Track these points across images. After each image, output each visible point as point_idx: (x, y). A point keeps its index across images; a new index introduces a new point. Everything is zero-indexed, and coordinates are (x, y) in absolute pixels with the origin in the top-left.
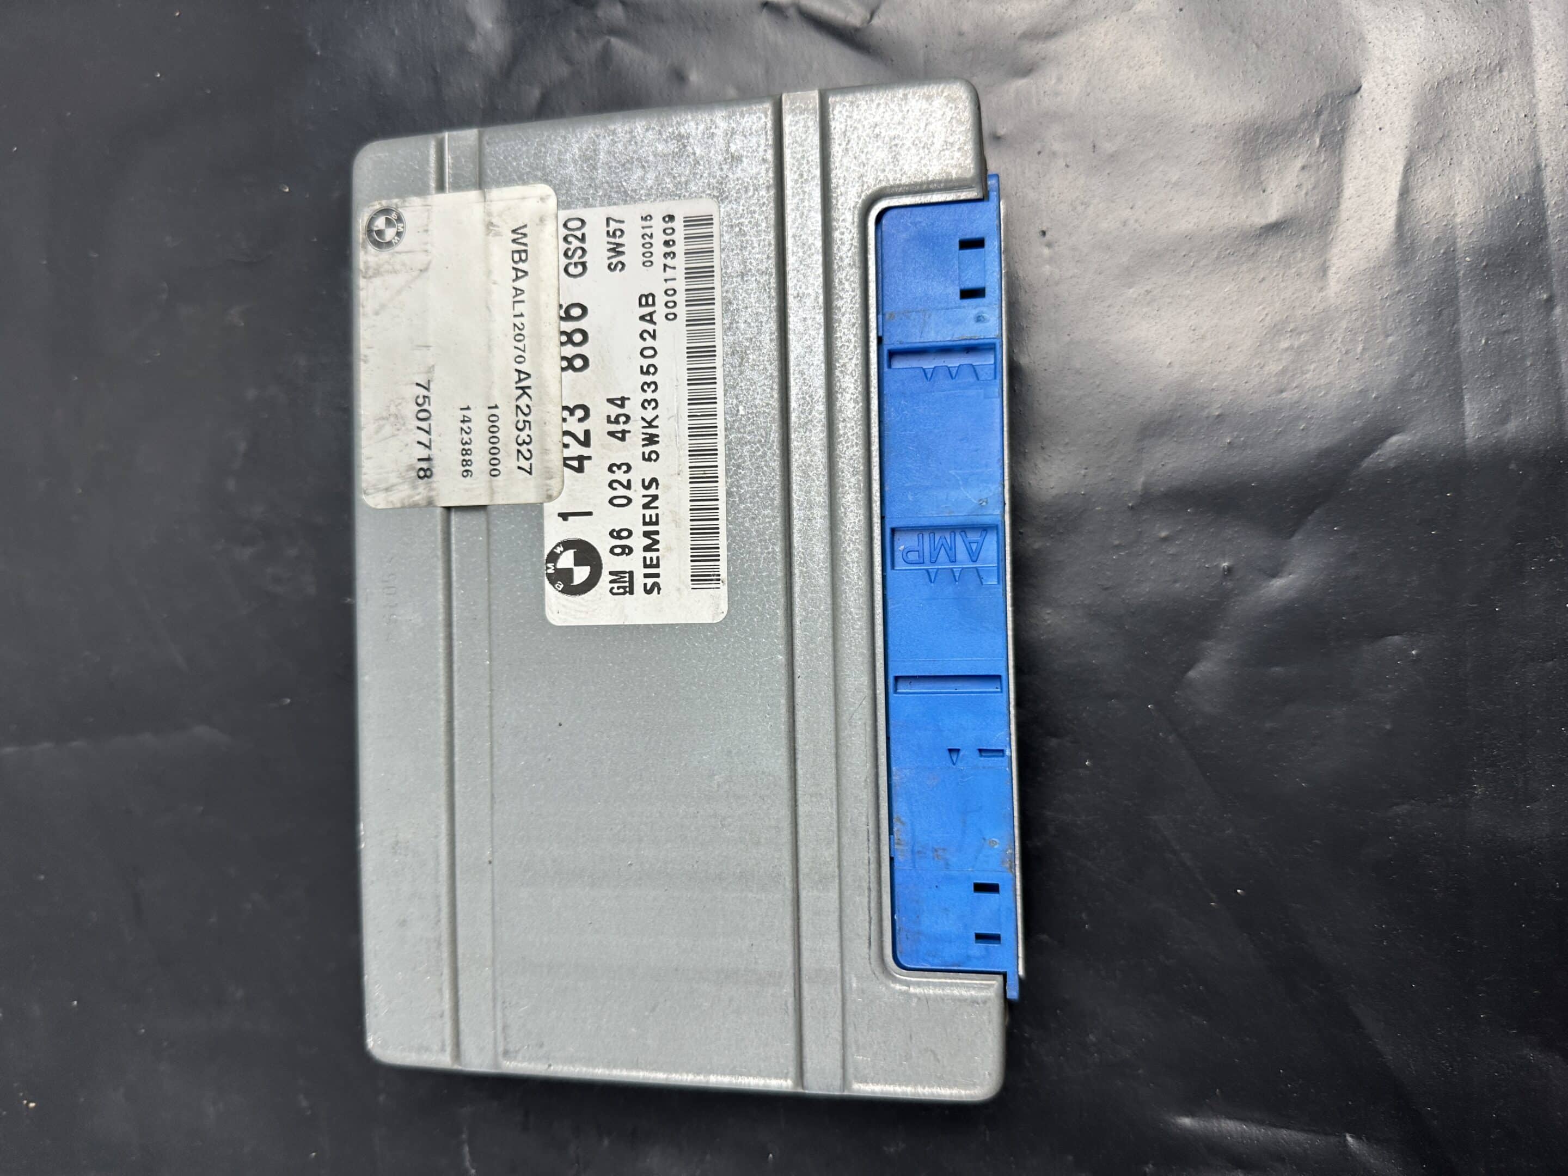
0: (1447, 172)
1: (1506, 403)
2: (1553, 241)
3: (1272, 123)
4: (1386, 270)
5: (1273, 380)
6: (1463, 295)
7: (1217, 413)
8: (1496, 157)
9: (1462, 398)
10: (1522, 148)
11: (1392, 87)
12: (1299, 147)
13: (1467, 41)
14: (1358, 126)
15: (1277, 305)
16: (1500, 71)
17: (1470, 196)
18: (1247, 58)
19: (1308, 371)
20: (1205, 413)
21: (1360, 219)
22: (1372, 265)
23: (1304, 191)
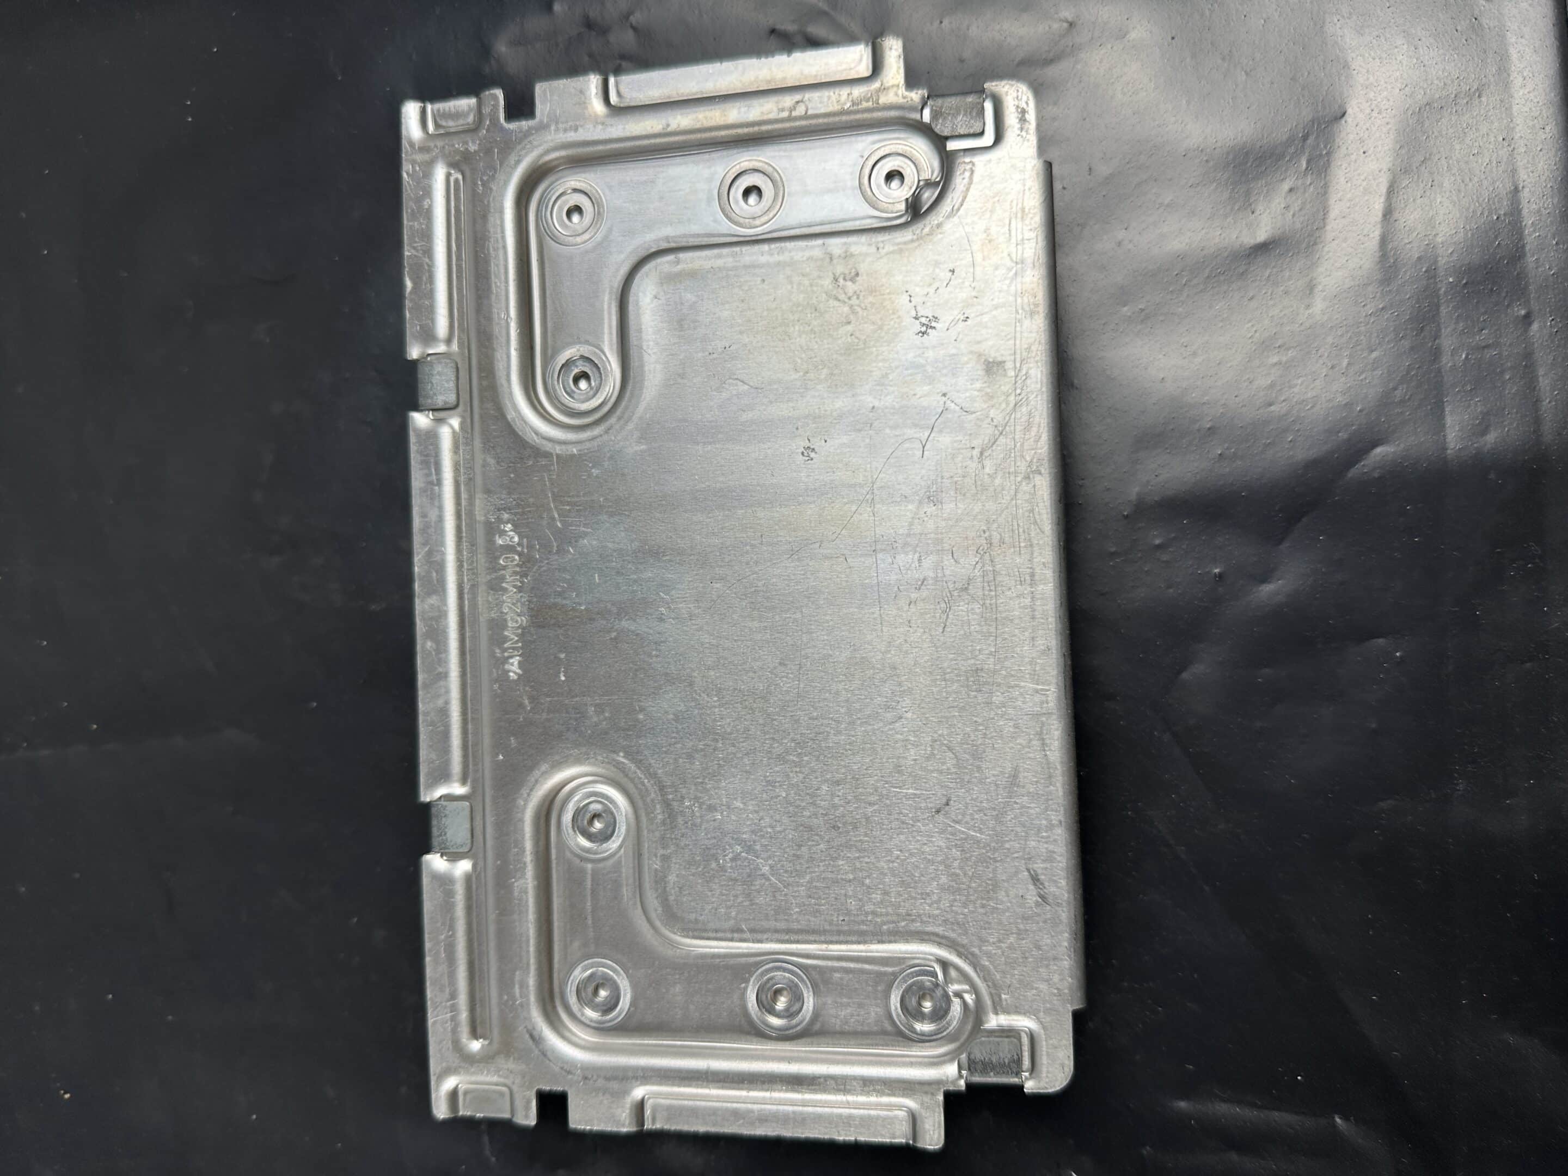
0: (1428, 193)
1: (1486, 415)
2: (1530, 260)
3: (1261, 147)
4: (1370, 289)
5: (1262, 394)
6: (1444, 311)
7: (1208, 426)
8: (1476, 179)
9: (1443, 411)
10: (1500, 169)
11: (1376, 111)
12: (1286, 170)
13: (1447, 68)
14: (1343, 150)
15: (1266, 322)
16: (1479, 96)
17: (1451, 216)
18: (1237, 86)
19: (1296, 385)
20: (1197, 426)
21: (1345, 240)
22: (1357, 283)
23: (1291, 213)
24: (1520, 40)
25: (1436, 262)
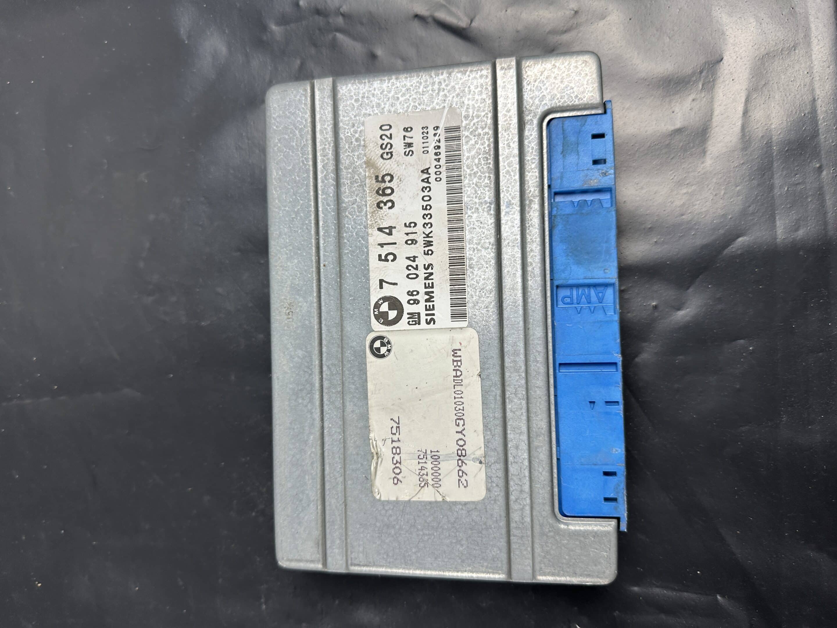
24: (816, 20)
25: (771, 139)
